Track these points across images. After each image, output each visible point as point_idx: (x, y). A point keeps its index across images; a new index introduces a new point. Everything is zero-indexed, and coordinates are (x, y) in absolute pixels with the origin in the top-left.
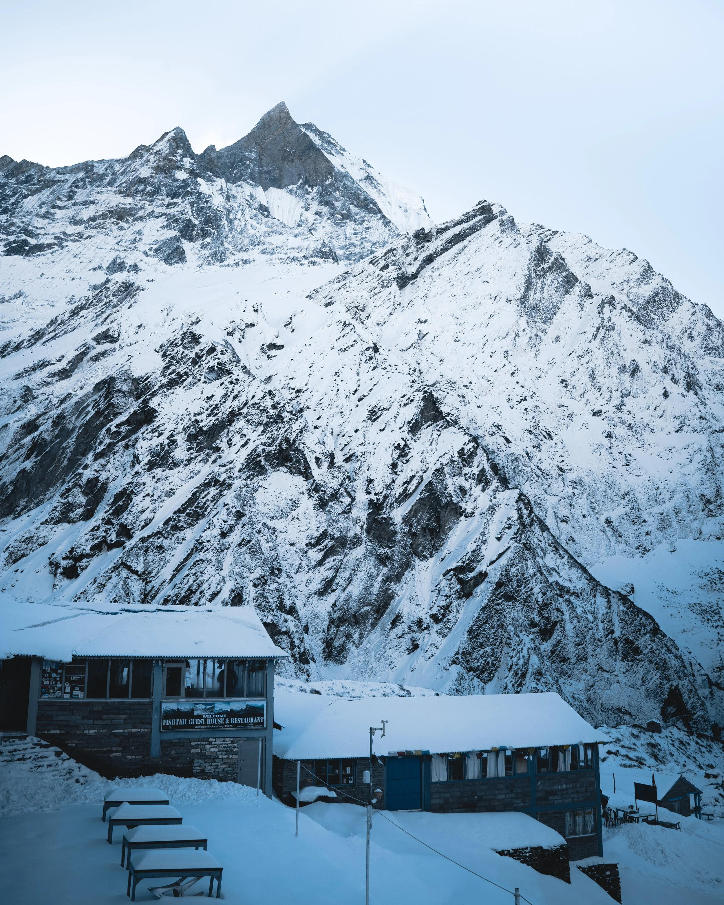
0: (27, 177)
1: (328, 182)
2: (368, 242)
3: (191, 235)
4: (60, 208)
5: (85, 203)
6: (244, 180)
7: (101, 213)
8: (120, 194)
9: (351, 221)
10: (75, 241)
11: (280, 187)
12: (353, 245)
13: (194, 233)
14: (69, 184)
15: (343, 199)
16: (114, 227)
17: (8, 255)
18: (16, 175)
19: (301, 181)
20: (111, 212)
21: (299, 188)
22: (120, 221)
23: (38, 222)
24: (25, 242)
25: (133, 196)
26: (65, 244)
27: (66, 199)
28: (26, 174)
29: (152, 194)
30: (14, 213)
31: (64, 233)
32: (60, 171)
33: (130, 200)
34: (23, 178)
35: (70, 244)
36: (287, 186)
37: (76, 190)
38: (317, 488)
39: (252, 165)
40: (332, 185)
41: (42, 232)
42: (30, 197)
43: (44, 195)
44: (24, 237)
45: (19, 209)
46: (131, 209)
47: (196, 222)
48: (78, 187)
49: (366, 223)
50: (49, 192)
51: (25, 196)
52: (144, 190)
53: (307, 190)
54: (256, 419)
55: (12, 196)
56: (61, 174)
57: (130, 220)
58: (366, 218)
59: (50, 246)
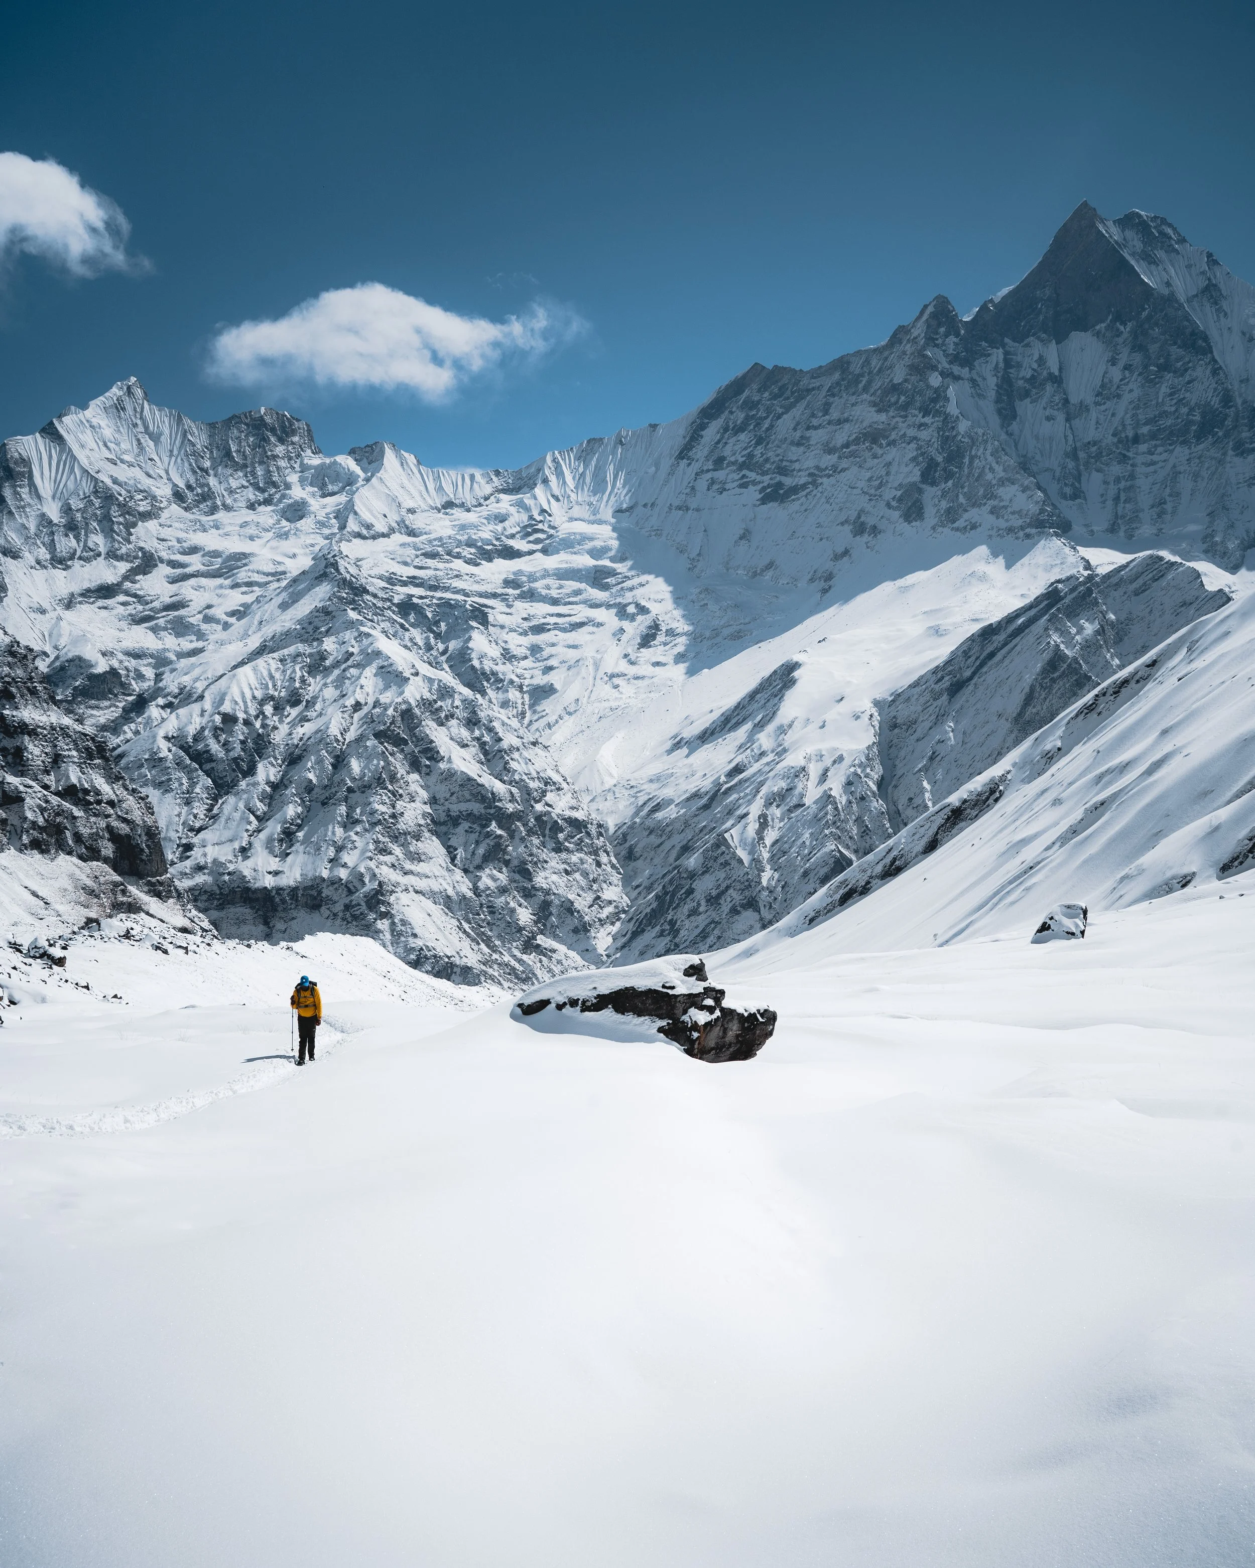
0: (780, 389)
1: (1144, 314)
2: (1185, 405)
3: (934, 477)
4: (816, 428)
5: (839, 422)
6: (1033, 335)
7: (854, 436)
8: (874, 406)
9: (1169, 372)
10: (829, 476)
11: (1085, 329)
12: (1164, 414)
13: (937, 474)
14: (824, 392)
15: (1162, 337)
16: (868, 454)
17: (763, 504)
18: (770, 387)
19: (1110, 317)
20: (865, 435)
21: (1107, 328)
22: (874, 446)
23: (795, 452)
24: (780, 485)
25: (887, 411)
26: (820, 481)
27: (821, 414)
28: (780, 384)
29: (905, 407)
30: (768, 444)
31: (817, 468)
32: (817, 373)
33: (883, 417)
34: (776, 390)
35: (825, 480)
36: (1094, 326)
37: (832, 400)
38: (761, 919)
39: (1044, 310)
40: (1150, 317)
41: (797, 466)
42: (785, 416)
43: (798, 412)
44: (779, 478)
45: (773, 437)
46: (884, 430)
47: (940, 459)
48: (833, 395)
49: (1189, 372)
50: (804, 406)
51: (779, 417)
52: (897, 402)
53: (1118, 330)
54: (738, 888)
55: (767, 417)
56: (815, 378)
57: (884, 442)
58: (1190, 365)
59: (804, 486)
